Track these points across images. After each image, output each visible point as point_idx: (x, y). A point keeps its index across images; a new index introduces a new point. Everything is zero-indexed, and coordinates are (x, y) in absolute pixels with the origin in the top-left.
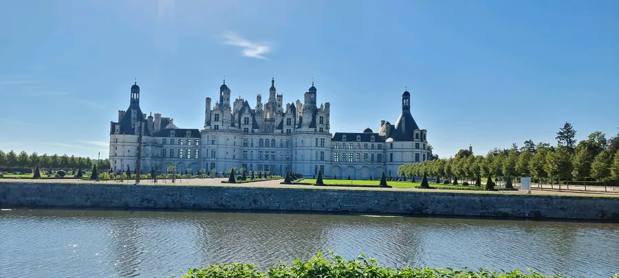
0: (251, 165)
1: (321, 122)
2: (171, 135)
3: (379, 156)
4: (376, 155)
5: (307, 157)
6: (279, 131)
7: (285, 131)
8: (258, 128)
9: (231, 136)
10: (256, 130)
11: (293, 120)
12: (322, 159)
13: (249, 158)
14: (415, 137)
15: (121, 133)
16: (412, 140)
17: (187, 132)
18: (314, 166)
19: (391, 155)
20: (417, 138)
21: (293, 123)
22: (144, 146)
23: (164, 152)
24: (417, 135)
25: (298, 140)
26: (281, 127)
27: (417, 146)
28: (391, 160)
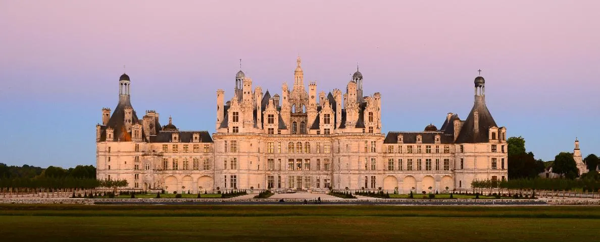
0: (280, 177)
1: (371, 119)
2: (173, 140)
3: (446, 162)
4: (442, 160)
5: (354, 166)
6: (314, 132)
7: (322, 132)
8: (285, 128)
9: (254, 141)
10: (283, 132)
11: (332, 117)
12: (373, 168)
13: (276, 168)
14: (490, 137)
15: (115, 139)
16: (487, 140)
17: (194, 136)
18: (363, 177)
19: (462, 160)
20: (494, 138)
21: (332, 121)
22: (143, 155)
23: (165, 163)
24: (494, 134)
25: (341, 143)
26: (316, 125)
27: (494, 149)
28: (462, 168)
